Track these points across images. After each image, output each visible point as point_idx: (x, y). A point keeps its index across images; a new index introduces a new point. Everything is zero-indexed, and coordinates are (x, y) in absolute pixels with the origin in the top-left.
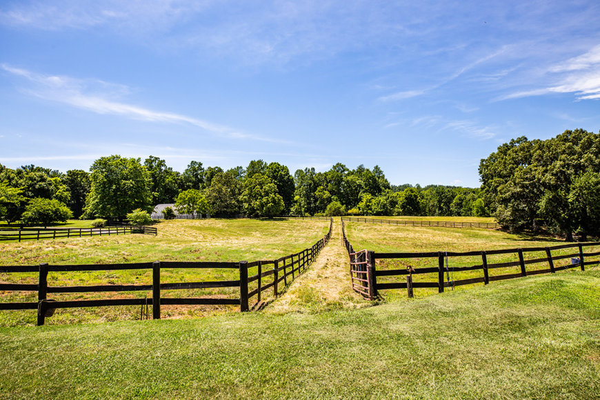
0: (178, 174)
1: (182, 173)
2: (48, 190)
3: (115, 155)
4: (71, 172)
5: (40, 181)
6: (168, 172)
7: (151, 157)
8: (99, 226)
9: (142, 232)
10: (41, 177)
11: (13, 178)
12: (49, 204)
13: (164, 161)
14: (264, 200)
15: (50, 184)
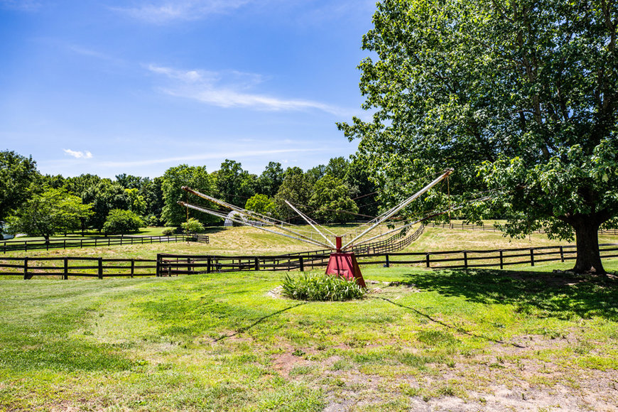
0: (255, 177)
1: (259, 176)
2: (125, 201)
3: (182, 165)
4: (156, 179)
5: (118, 194)
6: (244, 176)
7: (227, 160)
8: (168, 234)
9: (194, 240)
10: (119, 189)
11: (97, 192)
12: (124, 214)
13: (240, 164)
14: (332, 204)
15: (126, 196)
